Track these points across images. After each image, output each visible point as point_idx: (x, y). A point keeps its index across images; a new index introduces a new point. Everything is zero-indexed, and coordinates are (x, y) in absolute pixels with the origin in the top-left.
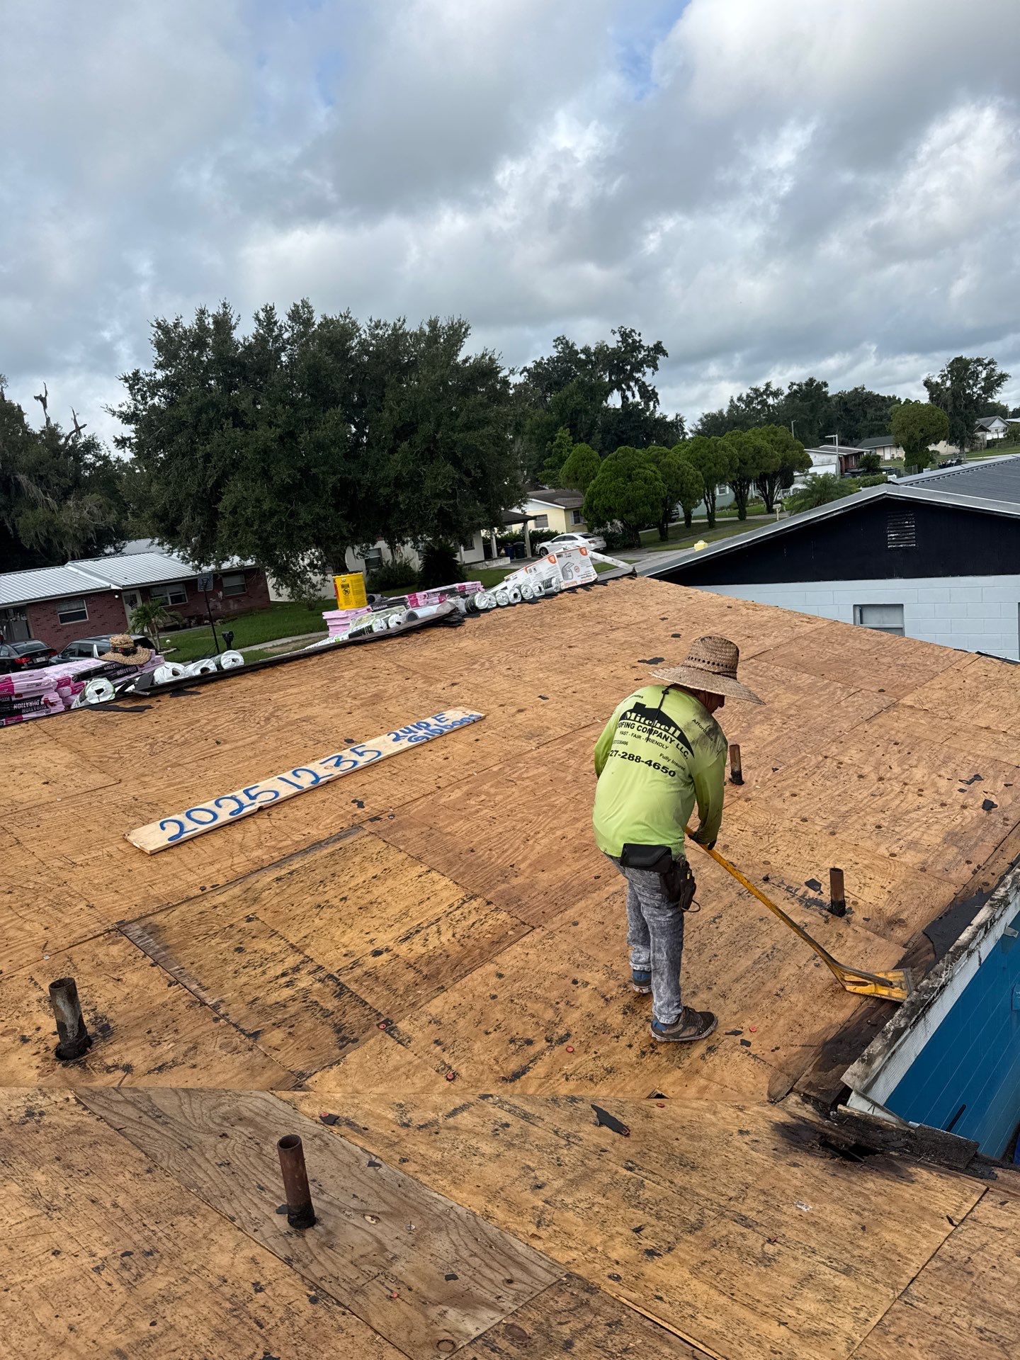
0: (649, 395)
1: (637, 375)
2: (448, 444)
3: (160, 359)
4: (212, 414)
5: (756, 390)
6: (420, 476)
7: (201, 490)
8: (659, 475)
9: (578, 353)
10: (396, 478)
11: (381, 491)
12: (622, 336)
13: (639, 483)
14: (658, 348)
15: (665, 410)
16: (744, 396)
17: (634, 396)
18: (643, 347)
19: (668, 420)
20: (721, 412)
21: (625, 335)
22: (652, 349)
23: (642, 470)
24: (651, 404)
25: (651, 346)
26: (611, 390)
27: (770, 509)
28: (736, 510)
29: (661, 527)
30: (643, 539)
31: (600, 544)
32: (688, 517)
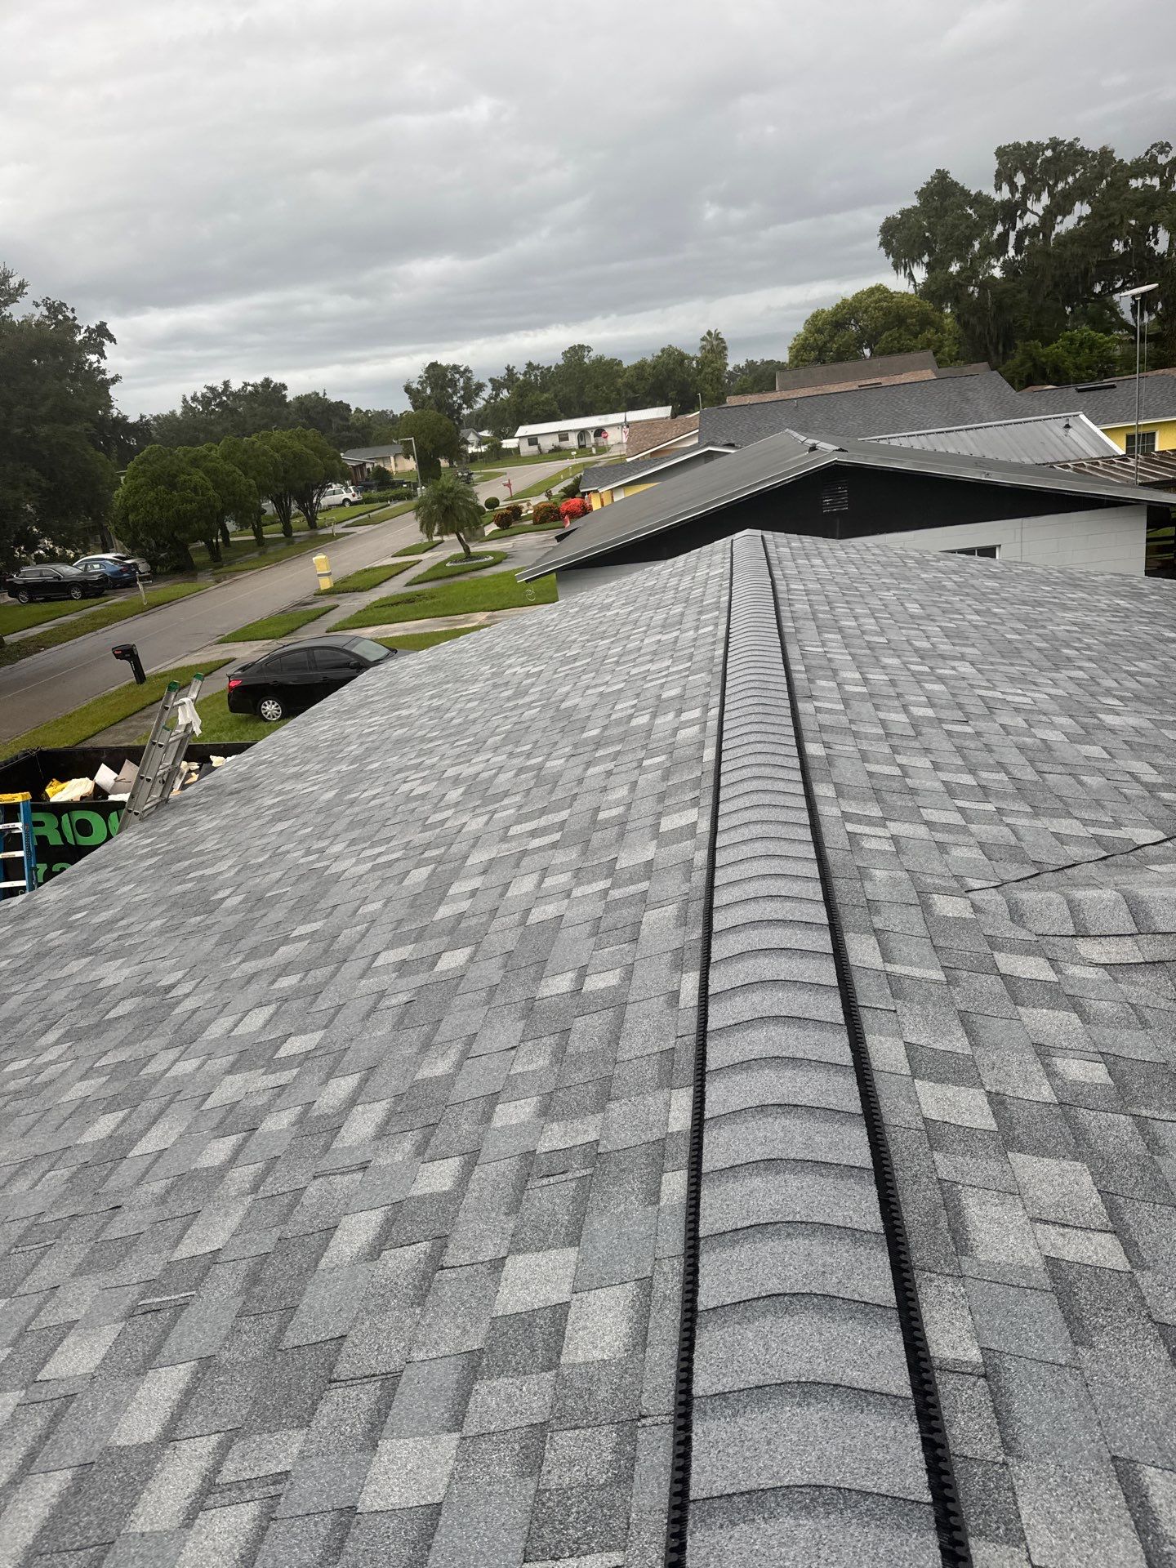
5: (212, 389)
8: (210, 483)
12: (48, 309)
14: (102, 331)
15: (122, 409)
16: (199, 395)
18: (80, 327)
19: (131, 420)
20: (173, 413)
21: (53, 310)
22: (93, 331)
23: (188, 477)
25: (92, 327)
27: (312, 524)
28: (280, 526)
29: (209, 544)
30: (195, 560)
31: (143, 567)
32: (226, 534)
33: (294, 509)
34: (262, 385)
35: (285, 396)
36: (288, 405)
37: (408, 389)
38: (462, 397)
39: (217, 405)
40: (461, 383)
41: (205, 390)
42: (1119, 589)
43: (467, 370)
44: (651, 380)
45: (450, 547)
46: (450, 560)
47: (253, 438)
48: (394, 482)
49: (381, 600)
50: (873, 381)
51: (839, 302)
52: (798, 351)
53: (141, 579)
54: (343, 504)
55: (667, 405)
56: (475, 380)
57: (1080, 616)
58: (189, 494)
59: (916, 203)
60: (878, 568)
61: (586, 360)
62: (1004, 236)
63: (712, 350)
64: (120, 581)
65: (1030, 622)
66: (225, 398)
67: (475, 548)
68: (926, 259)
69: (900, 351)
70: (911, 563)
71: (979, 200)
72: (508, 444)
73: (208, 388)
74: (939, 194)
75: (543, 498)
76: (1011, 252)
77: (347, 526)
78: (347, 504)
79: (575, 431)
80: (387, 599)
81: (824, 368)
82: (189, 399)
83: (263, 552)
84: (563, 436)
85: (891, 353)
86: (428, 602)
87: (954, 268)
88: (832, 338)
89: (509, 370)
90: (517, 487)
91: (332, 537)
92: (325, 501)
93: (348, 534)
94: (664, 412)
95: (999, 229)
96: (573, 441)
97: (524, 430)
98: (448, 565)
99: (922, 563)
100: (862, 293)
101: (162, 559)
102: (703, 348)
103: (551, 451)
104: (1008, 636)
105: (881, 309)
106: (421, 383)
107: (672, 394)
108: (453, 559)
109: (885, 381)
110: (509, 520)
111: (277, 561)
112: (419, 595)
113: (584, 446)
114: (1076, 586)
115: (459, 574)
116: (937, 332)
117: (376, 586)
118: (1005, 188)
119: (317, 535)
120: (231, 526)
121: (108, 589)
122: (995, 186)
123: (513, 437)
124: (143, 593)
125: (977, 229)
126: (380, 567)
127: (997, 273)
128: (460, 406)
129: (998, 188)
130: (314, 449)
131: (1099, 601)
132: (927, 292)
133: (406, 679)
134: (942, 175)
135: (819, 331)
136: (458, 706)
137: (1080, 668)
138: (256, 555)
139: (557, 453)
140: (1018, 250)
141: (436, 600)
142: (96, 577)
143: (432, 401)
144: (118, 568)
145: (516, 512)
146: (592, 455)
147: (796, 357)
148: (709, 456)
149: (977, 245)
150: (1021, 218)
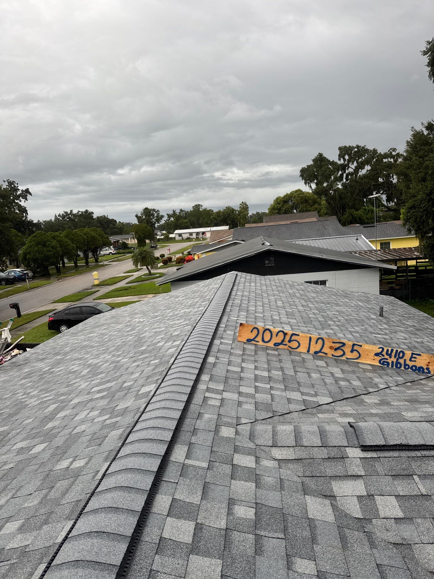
0: (23, 210)
1: (16, 201)
5: (66, 213)
14: (27, 191)
16: (61, 214)
18: (19, 189)
19: (34, 222)
20: (51, 220)
21: (10, 183)
23: (50, 243)
24: (25, 214)
25: (24, 190)
27: (97, 261)
28: (84, 261)
29: (57, 267)
30: (51, 272)
31: (30, 274)
32: (64, 263)
33: (90, 255)
34: (85, 212)
35: (93, 216)
36: (94, 219)
37: (137, 216)
38: (156, 219)
39: (68, 218)
40: (156, 215)
42: (362, 298)
43: (158, 211)
44: (222, 217)
45: (144, 271)
46: (144, 275)
47: (77, 230)
48: (129, 247)
49: (116, 289)
50: (295, 221)
51: (285, 194)
52: (271, 210)
53: (28, 279)
54: (109, 254)
55: (227, 225)
56: (161, 214)
57: (341, 309)
58: (50, 249)
59: (312, 163)
60: (274, 288)
61: (201, 209)
62: (342, 175)
63: (244, 208)
64: (20, 279)
65: (321, 310)
66: (70, 216)
67: (153, 271)
68: (315, 181)
69: (306, 211)
70: (288, 286)
71: (333, 163)
72: (171, 236)
73: (64, 212)
74: (319, 161)
75: (181, 255)
76: (344, 180)
77: (109, 262)
78: (111, 254)
79: (195, 232)
80: (117, 288)
81: (280, 216)
82: (57, 215)
83: (77, 270)
84: (191, 234)
85: (303, 212)
86: (133, 290)
87: (325, 185)
88: (283, 206)
89: (174, 211)
90: (172, 251)
91: (103, 266)
92: (102, 253)
93: (109, 265)
94: (226, 228)
95: (340, 172)
96: (194, 236)
97: (177, 232)
98: (143, 277)
99: (292, 286)
100: (293, 191)
101: (38, 271)
102: (240, 207)
103: (186, 239)
104: (310, 315)
105: (300, 197)
106: (142, 214)
107: (229, 222)
108: (145, 275)
109: (299, 221)
110: (167, 262)
111: (81, 273)
112: (130, 287)
113: (198, 238)
114: (345, 297)
115: (146, 280)
116: (319, 206)
117: (115, 283)
118: (342, 160)
119: (98, 265)
120: (66, 261)
121: (16, 281)
122: (339, 159)
123: (173, 234)
124: (28, 284)
125: (332, 172)
126: (118, 277)
127: (340, 186)
128: (155, 223)
129: (340, 160)
130: (100, 235)
131: (352, 303)
132: (316, 192)
133: (102, 321)
134: (321, 155)
135: (279, 204)
136: (110, 333)
137: (332, 329)
138: (74, 271)
139: (188, 239)
140: (347, 179)
141: (135, 289)
142: (12, 277)
143: (145, 220)
144: (21, 274)
145: (170, 259)
146: (201, 241)
147: (271, 212)
148: (235, 244)
149: (333, 178)
150: (348, 169)
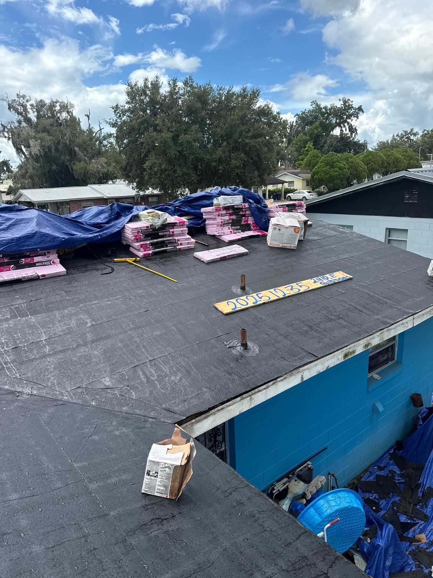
0: (353, 130)
1: (348, 120)
2: (244, 144)
3: (129, 100)
4: (145, 125)
5: (406, 132)
6: (230, 158)
7: (139, 158)
8: (347, 166)
9: (321, 109)
10: (219, 158)
11: (212, 164)
12: (344, 102)
13: (337, 169)
14: (360, 109)
15: (359, 138)
16: (400, 134)
17: (346, 130)
18: (353, 108)
19: (360, 142)
20: (387, 141)
21: (345, 102)
22: (357, 109)
23: (338, 163)
24: (354, 134)
25: (357, 107)
26: (336, 127)
41: (402, 132)
82: (395, 135)
